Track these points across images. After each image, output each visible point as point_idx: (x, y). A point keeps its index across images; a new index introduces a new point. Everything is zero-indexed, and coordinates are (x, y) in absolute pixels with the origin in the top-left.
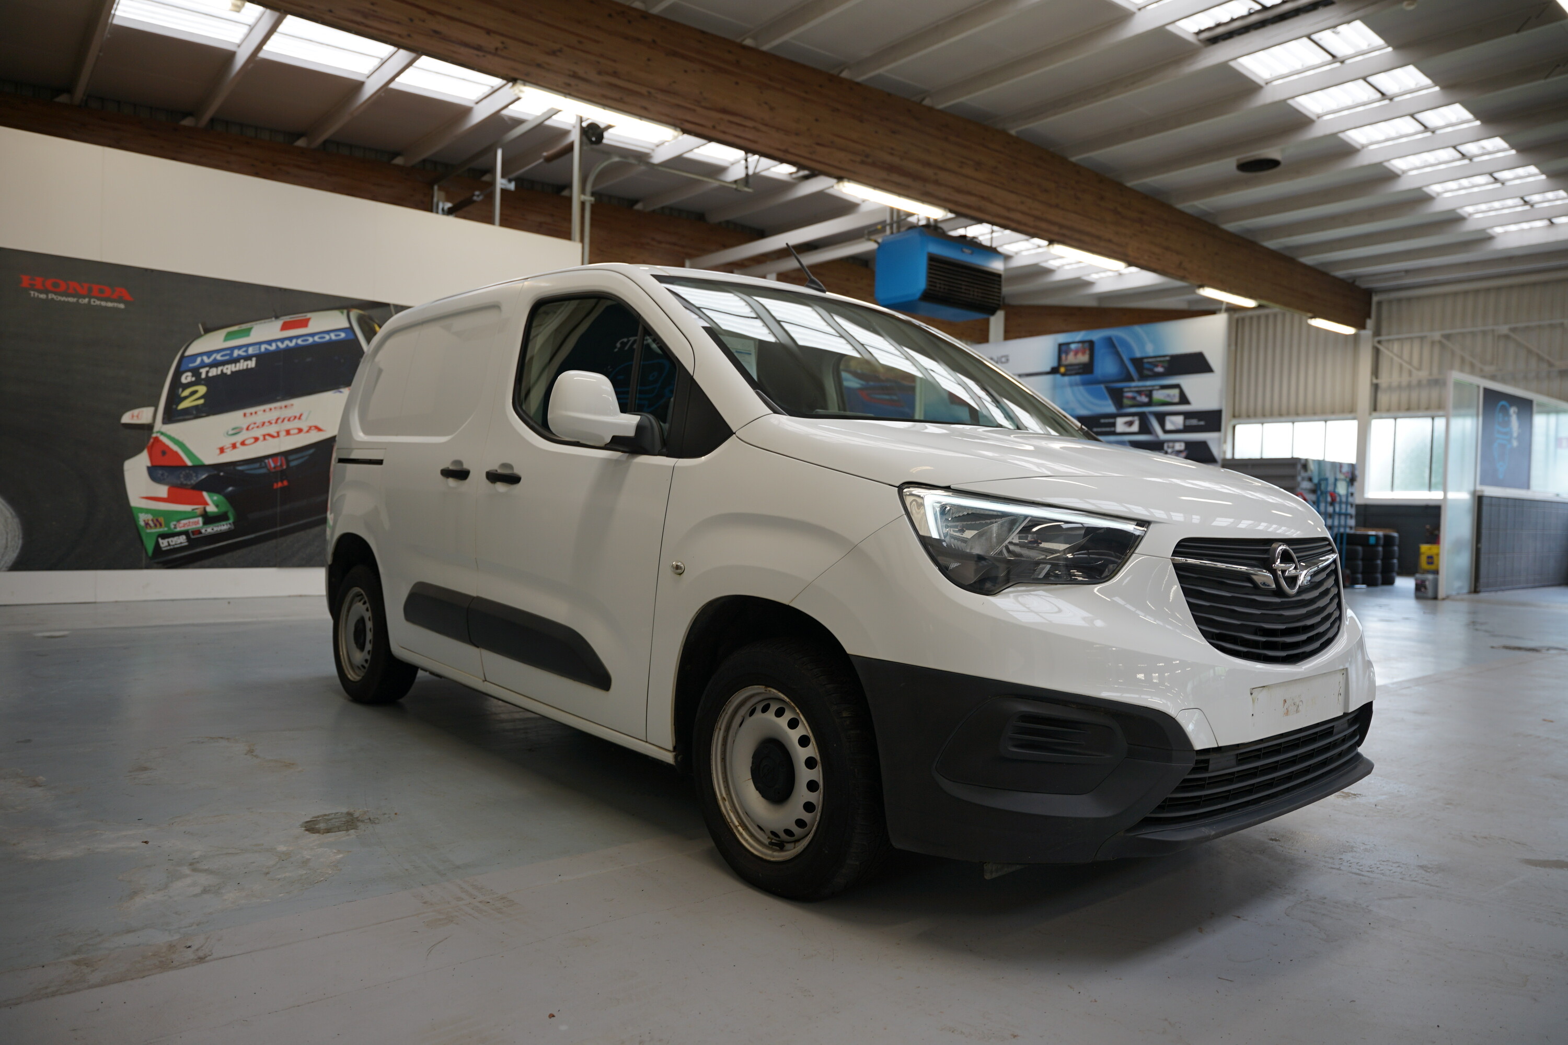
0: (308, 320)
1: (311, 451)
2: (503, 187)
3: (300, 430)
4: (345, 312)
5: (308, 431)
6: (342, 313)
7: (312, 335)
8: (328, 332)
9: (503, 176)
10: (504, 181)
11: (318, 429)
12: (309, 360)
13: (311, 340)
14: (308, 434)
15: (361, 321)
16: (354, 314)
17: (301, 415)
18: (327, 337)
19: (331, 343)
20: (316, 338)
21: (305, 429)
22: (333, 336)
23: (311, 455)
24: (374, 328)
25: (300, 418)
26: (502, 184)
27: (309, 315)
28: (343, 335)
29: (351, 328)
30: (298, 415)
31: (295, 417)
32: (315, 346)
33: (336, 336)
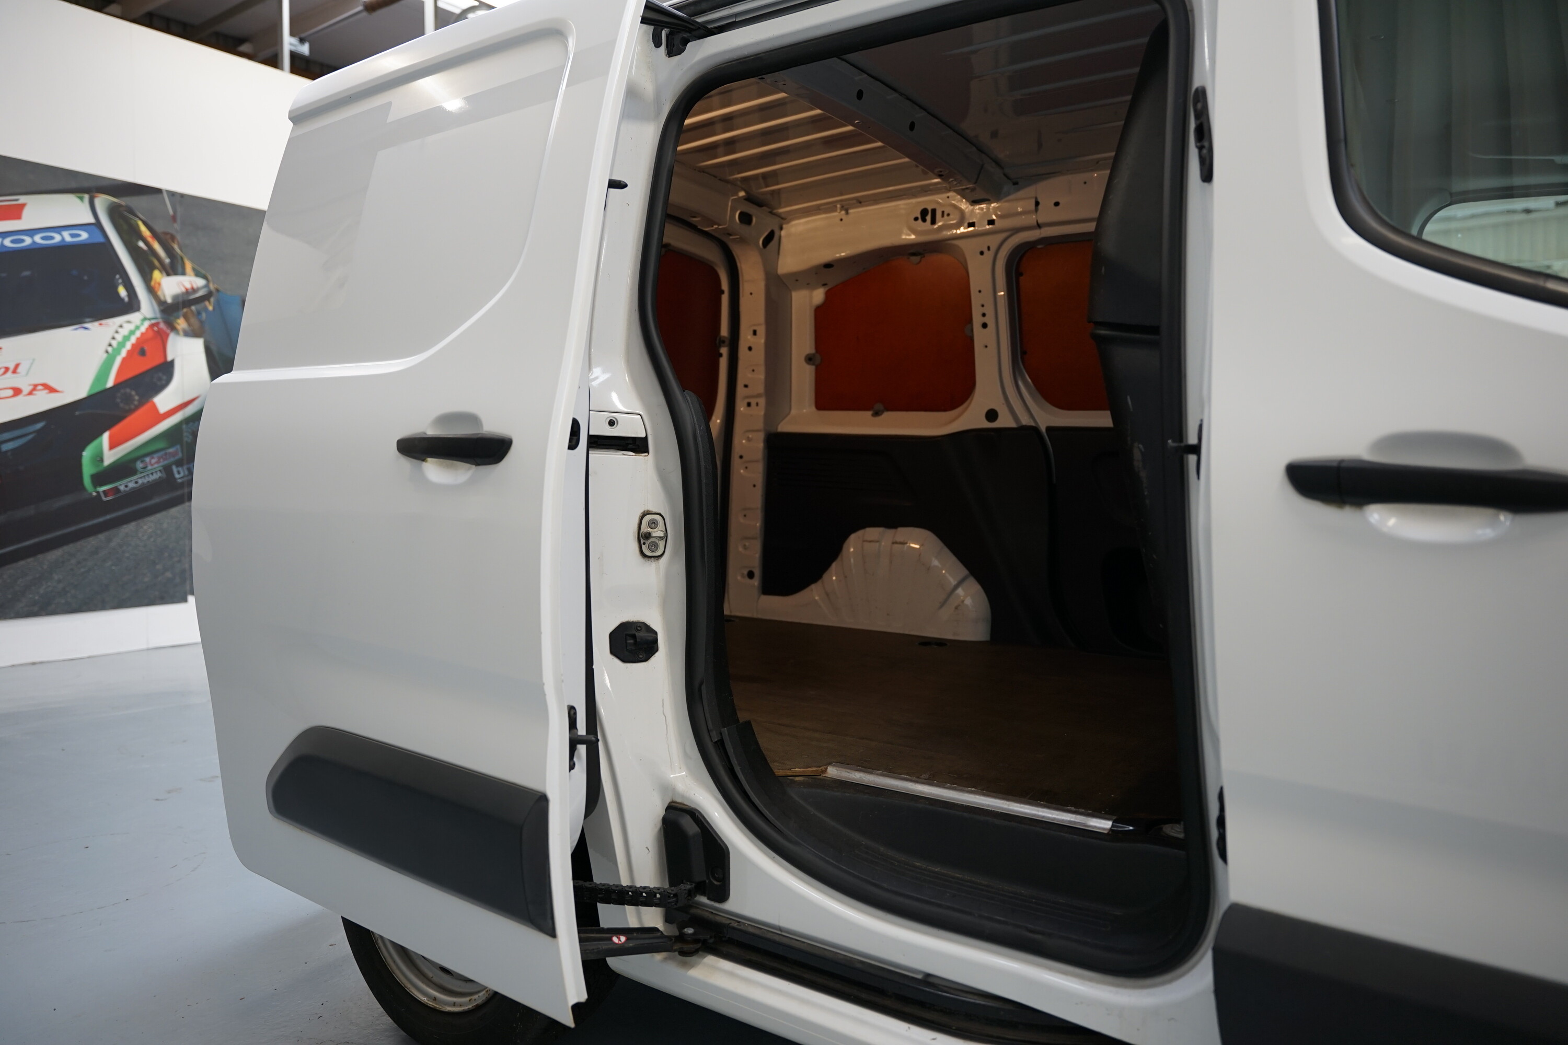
0: (22, 206)
1: (39, 426)
2: (293, 49)
3: (17, 391)
4: (86, 197)
5: (30, 393)
6: (81, 199)
7: (31, 232)
8: (59, 229)
9: (292, 34)
10: (294, 41)
11: (52, 390)
12: (27, 273)
13: (28, 241)
14: (31, 397)
15: (115, 213)
16: (102, 202)
17: (17, 366)
18: (57, 238)
19: (63, 249)
20: (38, 239)
21: (26, 390)
22: (67, 237)
23: (38, 432)
24: (138, 226)
25: (14, 372)
26: (291, 44)
27: (22, 199)
28: (84, 236)
29: (98, 224)
30: (12, 367)
31: (7, 369)
32: (35, 252)
33: (72, 236)
